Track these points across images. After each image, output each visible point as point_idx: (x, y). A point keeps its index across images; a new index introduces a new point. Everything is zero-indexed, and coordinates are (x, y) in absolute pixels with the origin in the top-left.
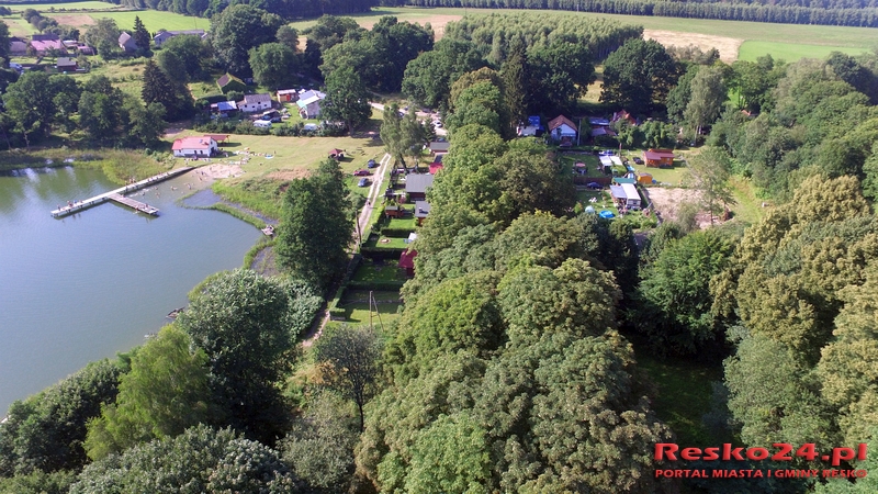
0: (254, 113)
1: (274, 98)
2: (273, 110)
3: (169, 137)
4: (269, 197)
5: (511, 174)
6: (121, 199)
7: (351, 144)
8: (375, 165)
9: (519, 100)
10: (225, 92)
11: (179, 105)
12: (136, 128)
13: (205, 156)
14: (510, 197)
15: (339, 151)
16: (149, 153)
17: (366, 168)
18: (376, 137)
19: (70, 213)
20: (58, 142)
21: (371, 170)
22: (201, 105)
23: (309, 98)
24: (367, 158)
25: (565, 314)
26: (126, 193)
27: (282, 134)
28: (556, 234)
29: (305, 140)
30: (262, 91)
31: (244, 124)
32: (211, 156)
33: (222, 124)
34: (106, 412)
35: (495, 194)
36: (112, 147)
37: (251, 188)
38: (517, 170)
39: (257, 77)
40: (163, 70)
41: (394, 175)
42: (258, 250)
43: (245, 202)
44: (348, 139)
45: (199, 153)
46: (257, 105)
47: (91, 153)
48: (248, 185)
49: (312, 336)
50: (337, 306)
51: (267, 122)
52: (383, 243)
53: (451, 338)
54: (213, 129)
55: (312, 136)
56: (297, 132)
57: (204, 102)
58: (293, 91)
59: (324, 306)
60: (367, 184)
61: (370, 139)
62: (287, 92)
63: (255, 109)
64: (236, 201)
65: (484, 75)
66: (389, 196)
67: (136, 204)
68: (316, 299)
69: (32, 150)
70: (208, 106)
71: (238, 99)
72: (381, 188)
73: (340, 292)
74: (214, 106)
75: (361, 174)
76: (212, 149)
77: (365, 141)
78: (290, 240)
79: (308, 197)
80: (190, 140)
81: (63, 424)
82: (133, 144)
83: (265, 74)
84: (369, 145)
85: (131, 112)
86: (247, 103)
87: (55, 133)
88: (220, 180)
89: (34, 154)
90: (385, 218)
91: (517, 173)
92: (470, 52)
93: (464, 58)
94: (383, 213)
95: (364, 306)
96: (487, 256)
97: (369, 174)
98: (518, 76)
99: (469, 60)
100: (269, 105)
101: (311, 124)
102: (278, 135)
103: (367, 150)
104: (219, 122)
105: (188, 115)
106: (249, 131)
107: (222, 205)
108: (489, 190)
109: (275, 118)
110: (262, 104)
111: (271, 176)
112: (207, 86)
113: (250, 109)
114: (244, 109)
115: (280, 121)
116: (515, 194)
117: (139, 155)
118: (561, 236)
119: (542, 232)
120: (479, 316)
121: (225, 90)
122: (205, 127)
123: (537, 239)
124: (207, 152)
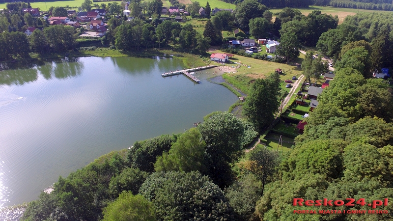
0: (247, 47)
1: (256, 42)
2: (255, 47)
3: (210, 52)
4: (245, 84)
5: (364, 96)
6: (187, 74)
7: (286, 67)
8: (296, 79)
9: (378, 59)
10: (236, 36)
11: (217, 40)
12: (198, 46)
13: (223, 62)
14: (361, 107)
15: (280, 70)
16: (201, 57)
17: (291, 80)
18: (299, 66)
19: (168, 76)
20: (169, 48)
21: (293, 81)
22: (225, 40)
23: (272, 44)
24: (293, 75)
25: (379, 172)
26: (189, 72)
27: (256, 58)
28: (384, 131)
29: (266, 62)
30: (252, 38)
31: (241, 51)
32: (225, 62)
33: (232, 50)
34: (164, 155)
35: (353, 104)
36: (188, 53)
37: (238, 79)
38: (369, 94)
39: (251, 32)
40: (213, 24)
41: (304, 85)
42: (236, 106)
43: (235, 84)
44: (286, 65)
45: (220, 60)
46: (248, 44)
47: (180, 54)
48: (238, 77)
49: (250, 148)
50: (264, 138)
51: (251, 52)
52: (292, 115)
53: (314, 167)
54: (228, 51)
55: (270, 61)
56: (264, 58)
57: (227, 40)
58: (265, 40)
59: (258, 136)
60: (290, 87)
61: (296, 67)
62: (263, 40)
63: (247, 45)
64: (231, 83)
65: (361, 44)
66: (299, 94)
67: (192, 77)
68: (256, 133)
69: (161, 50)
70: (228, 41)
71: (241, 40)
72: (296, 90)
73: (267, 132)
74: (230, 41)
75: (288, 82)
76: (226, 60)
77: (293, 67)
78: (251, 104)
79: (262, 87)
80: (219, 54)
81: (149, 154)
82: (196, 52)
83: (254, 31)
84: (295, 70)
85: (198, 40)
86: (244, 42)
87: (169, 44)
88: (227, 73)
89: (161, 51)
90: (295, 104)
91: (369, 96)
92: (356, 32)
93: (352, 34)
94: (295, 101)
95: (276, 141)
96: (342, 133)
97: (292, 83)
98: (381, 46)
99: (355, 35)
100: (254, 44)
101: (270, 56)
102: (255, 58)
103: (294, 71)
104: (231, 49)
105: (219, 44)
106: (243, 54)
107: (225, 83)
108: (350, 101)
109: (255, 50)
110: (251, 44)
111: (248, 75)
112: (229, 33)
113: (245, 45)
114: (243, 44)
115: (257, 52)
116: (364, 106)
117: (197, 57)
118: (386, 132)
119: (376, 128)
120: (331, 161)
121: (236, 35)
122: (225, 50)
123: (372, 131)
124: (224, 61)
